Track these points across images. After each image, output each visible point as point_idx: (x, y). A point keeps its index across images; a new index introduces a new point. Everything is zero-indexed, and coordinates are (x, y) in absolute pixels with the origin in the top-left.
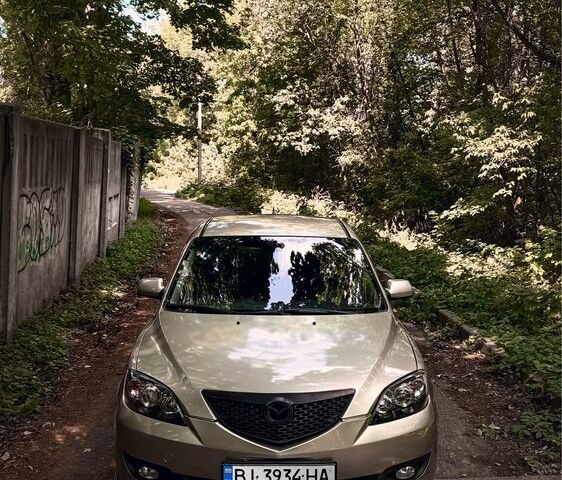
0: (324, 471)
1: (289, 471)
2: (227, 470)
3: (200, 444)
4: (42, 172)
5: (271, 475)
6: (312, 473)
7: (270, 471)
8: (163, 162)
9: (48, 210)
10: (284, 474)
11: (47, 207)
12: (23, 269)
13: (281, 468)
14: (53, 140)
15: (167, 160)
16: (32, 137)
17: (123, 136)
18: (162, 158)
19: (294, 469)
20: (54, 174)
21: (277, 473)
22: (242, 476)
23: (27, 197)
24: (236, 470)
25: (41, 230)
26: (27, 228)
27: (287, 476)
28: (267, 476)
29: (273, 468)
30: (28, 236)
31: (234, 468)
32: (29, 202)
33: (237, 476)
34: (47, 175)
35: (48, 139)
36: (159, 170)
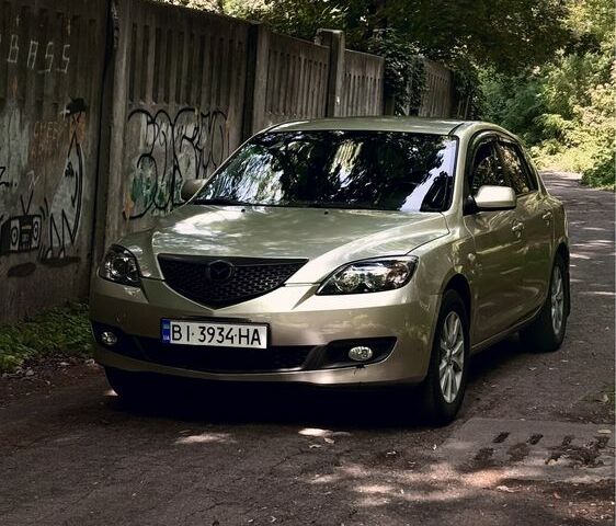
0: (256, 331)
1: (222, 329)
2: (165, 327)
3: (146, 302)
4: (178, 83)
5: (205, 332)
6: (244, 333)
7: (204, 328)
8: (579, 116)
9: (191, 140)
10: (217, 332)
11: (190, 136)
12: (141, 216)
13: (215, 326)
14: (203, 38)
15: (587, 114)
16: (158, 31)
17: (389, 46)
18: (577, 109)
19: (227, 327)
20: (205, 89)
21: (211, 331)
22: (179, 332)
23: (148, 114)
24: (174, 326)
25: (176, 168)
26: (147, 159)
27: (220, 334)
28: (202, 333)
29: (207, 325)
30: (150, 172)
31: (172, 323)
32: (152, 122)
33: (174, 332)
34: (189, 89)
35: (192, 36)
36: (570, 135)
